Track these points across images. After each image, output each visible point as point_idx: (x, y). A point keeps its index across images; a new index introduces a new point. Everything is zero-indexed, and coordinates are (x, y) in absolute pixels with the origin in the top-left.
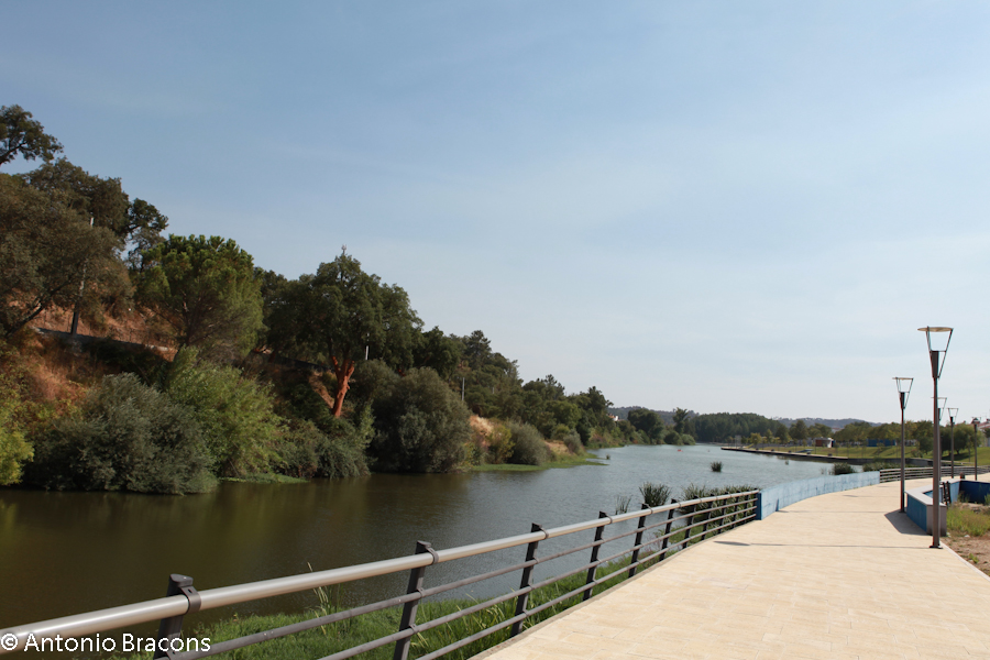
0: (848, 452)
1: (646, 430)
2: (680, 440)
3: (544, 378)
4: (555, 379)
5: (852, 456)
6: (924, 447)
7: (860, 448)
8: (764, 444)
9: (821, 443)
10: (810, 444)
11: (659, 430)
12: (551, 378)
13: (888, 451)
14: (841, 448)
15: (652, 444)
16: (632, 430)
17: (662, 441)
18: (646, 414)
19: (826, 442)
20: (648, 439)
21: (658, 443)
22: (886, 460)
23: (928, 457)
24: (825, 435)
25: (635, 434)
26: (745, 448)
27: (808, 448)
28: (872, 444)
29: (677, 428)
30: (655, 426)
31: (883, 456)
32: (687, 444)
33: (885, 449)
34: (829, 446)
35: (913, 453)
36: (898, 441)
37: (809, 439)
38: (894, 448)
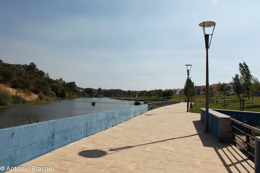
0: (141, 98)
1: (89, 94)
2: (99, 96)
3: (59, 79)
4: (62, 79)
5: (142, 99)
6: (160, 96)
7: (144, 97)
8: (120, 97)
9: (134, 96)
10: (131, 96)
11: (93, 94)
12: (61, 79)
13: (151, 98)
14: (139, 97)
15: (91, 97)
16: (85, 94)
17: (94, 97)
18: (89, 89)
19: (136, 96)
20: (90, 96)
21: (93, 97)
22: (150, 100)
23: (161, 99)
24: (136, 94)
25: (86, 94)
26: (115, 98)
27: (131, 97)
28: (147, 96)
29: (99, 93)
30: (92, 93)
31: (149, 99)
32: (101, 97)
33: (150, 97)
34: (137, 97)
35: (157, 98)
36: (154, 95)
37: (132, 95)
38: (152, 97)
